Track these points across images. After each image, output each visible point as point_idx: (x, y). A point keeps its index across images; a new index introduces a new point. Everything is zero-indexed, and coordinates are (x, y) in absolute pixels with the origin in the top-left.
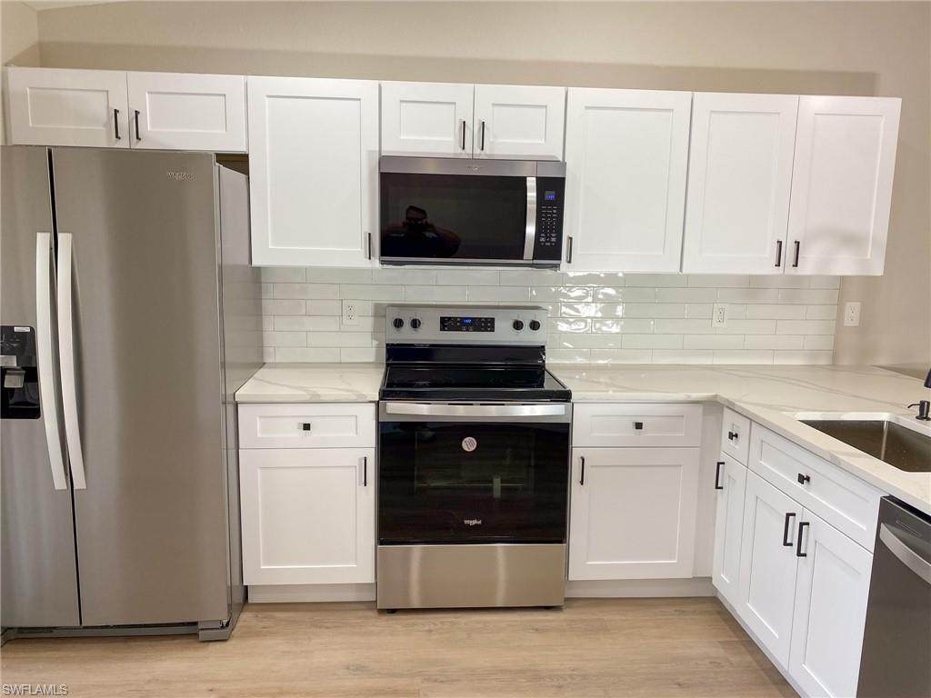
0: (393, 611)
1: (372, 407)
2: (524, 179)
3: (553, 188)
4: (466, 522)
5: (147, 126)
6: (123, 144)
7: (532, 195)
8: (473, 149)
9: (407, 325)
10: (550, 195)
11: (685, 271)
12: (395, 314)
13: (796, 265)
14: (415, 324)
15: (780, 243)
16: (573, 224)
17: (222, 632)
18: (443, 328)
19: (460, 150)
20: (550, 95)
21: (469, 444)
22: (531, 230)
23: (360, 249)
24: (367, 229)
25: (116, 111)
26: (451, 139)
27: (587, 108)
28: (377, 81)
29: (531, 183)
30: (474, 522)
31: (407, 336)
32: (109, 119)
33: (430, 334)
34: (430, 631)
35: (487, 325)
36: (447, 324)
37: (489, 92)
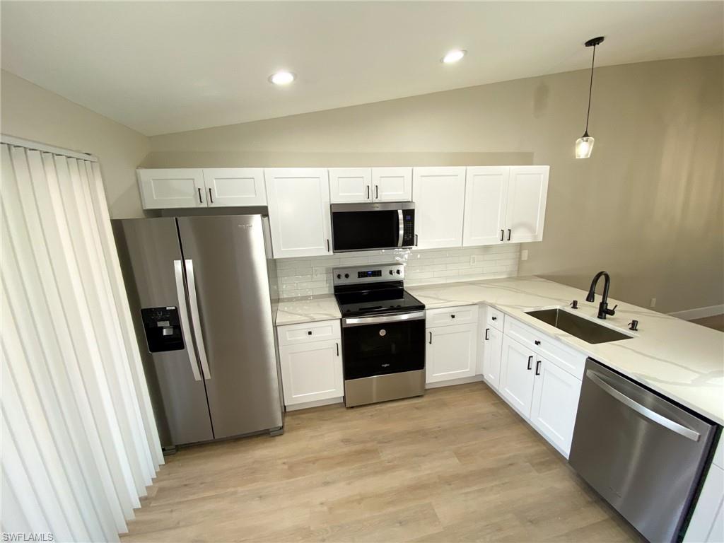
0: (352, 407)
1: (339, 321)
2: (397, 211)
3: (410, 214)
4: (383, 365)
5: (216, 195)
6: (204, 205)
7: (401, 216)
8: (373, 199)
9: (343, 277)
10: (409, 218)
11: (464, 245)
12: (337, 272)
13: (509, 240)
14: (347, 276)
15: (503, 231)
16: (418, 230)
17: (280, 431)
18: (359, 277)
19: (366, 199)
20: (405, 171)
21: (382, 333)
22: (401, 232)
23: (323, 247)
24: (326, 238)
25: (199, 189)
26: (362, 194)
27: (422, 176)
28: (326, 169)
29: (400, 212)
30: (386, 365)
31: (343, 281)
32: (196, 193)
33: (354, 280)
34: (372, 416)
35: (378, 273)
36: (361, 275)
37: (378, 172)
